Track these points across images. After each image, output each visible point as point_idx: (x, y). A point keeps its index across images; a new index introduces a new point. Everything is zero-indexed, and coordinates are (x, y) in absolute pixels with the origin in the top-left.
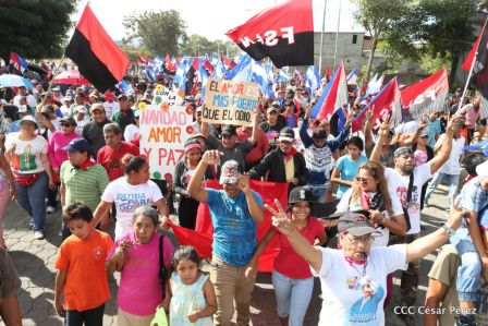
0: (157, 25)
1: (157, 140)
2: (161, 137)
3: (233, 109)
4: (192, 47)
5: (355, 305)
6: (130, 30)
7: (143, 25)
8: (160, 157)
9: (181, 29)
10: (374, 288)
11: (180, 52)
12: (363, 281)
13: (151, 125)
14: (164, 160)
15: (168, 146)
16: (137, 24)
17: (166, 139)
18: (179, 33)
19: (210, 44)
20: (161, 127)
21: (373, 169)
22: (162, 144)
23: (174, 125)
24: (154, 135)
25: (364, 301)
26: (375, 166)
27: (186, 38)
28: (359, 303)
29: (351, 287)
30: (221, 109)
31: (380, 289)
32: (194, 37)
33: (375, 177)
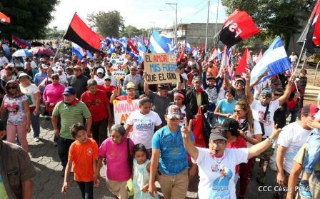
0: (107, 19)
4: (128, 33)
5: (216, 180)
6: (91, 22)
7: (99, 19)
9: (121, 22)
10: (226, 172)
11: (121, 35)
16: (95, 19)
19: (138, 30)
25: (221, 179)
27: (124, 27)
28: (218, 179)
29: (213, 171)
30: (157, 74)
32: (129, 26)
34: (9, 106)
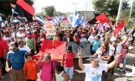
0: (49, 9)
1: (48, 28)
2: (49, 28)
3: (67, 27)
4: (57, 14)
6: (43, 10)
7: (46, 9)
8: (49, 32)
9: (55, 10)
10: (99, 74)
11: (54, 15)
12: (96, 72)
13: (47, 25)
14: (50, 32)
15: (50, 29)
16: (45, 9)
17: (50, 28)
18: (54, 11)
19: (61, 13)
20: (49, 26)
21: (106, 44)
22: (49, 29)
23: (51, 25)
24: (47, 27)
25: (96, 77)
26: (107, 43)
27: (56, 12)
29: (93, 74)
30: (64, 27)
31: (100, 74)
32: (58, 12)
33: (106, 46)
34: (6, 40)
